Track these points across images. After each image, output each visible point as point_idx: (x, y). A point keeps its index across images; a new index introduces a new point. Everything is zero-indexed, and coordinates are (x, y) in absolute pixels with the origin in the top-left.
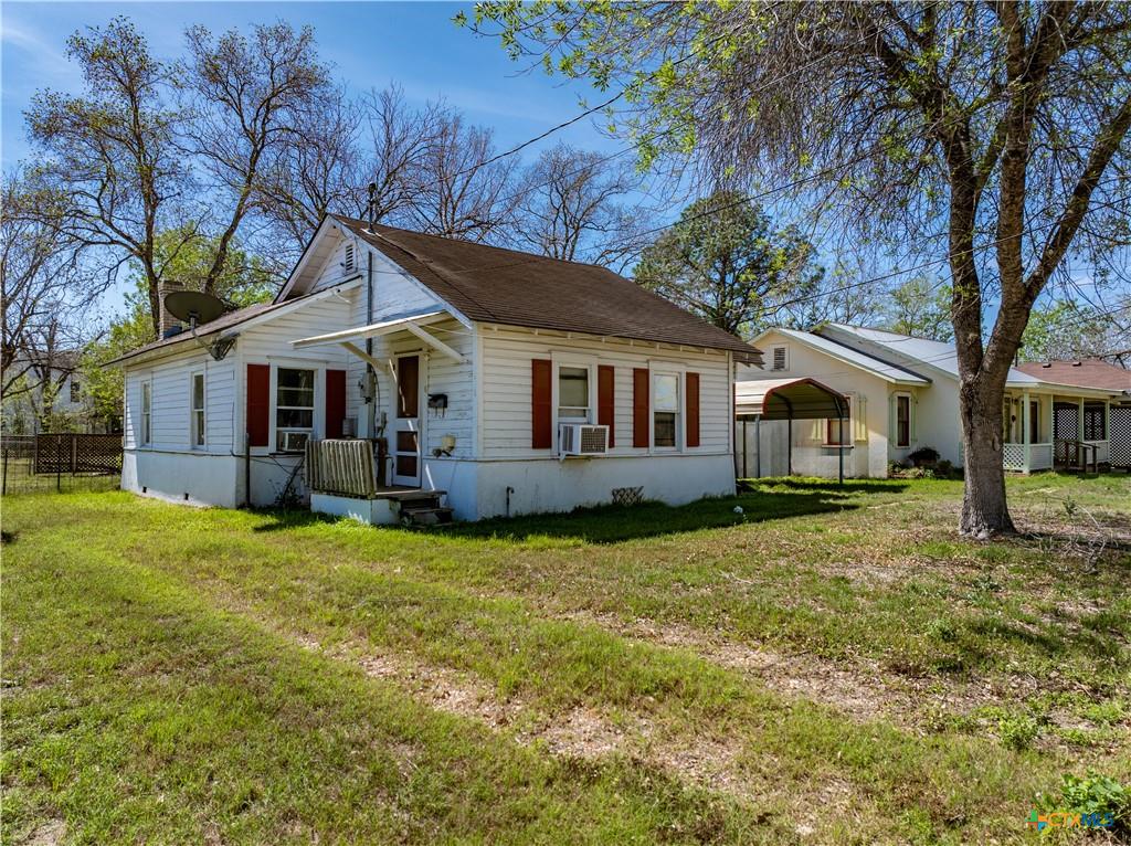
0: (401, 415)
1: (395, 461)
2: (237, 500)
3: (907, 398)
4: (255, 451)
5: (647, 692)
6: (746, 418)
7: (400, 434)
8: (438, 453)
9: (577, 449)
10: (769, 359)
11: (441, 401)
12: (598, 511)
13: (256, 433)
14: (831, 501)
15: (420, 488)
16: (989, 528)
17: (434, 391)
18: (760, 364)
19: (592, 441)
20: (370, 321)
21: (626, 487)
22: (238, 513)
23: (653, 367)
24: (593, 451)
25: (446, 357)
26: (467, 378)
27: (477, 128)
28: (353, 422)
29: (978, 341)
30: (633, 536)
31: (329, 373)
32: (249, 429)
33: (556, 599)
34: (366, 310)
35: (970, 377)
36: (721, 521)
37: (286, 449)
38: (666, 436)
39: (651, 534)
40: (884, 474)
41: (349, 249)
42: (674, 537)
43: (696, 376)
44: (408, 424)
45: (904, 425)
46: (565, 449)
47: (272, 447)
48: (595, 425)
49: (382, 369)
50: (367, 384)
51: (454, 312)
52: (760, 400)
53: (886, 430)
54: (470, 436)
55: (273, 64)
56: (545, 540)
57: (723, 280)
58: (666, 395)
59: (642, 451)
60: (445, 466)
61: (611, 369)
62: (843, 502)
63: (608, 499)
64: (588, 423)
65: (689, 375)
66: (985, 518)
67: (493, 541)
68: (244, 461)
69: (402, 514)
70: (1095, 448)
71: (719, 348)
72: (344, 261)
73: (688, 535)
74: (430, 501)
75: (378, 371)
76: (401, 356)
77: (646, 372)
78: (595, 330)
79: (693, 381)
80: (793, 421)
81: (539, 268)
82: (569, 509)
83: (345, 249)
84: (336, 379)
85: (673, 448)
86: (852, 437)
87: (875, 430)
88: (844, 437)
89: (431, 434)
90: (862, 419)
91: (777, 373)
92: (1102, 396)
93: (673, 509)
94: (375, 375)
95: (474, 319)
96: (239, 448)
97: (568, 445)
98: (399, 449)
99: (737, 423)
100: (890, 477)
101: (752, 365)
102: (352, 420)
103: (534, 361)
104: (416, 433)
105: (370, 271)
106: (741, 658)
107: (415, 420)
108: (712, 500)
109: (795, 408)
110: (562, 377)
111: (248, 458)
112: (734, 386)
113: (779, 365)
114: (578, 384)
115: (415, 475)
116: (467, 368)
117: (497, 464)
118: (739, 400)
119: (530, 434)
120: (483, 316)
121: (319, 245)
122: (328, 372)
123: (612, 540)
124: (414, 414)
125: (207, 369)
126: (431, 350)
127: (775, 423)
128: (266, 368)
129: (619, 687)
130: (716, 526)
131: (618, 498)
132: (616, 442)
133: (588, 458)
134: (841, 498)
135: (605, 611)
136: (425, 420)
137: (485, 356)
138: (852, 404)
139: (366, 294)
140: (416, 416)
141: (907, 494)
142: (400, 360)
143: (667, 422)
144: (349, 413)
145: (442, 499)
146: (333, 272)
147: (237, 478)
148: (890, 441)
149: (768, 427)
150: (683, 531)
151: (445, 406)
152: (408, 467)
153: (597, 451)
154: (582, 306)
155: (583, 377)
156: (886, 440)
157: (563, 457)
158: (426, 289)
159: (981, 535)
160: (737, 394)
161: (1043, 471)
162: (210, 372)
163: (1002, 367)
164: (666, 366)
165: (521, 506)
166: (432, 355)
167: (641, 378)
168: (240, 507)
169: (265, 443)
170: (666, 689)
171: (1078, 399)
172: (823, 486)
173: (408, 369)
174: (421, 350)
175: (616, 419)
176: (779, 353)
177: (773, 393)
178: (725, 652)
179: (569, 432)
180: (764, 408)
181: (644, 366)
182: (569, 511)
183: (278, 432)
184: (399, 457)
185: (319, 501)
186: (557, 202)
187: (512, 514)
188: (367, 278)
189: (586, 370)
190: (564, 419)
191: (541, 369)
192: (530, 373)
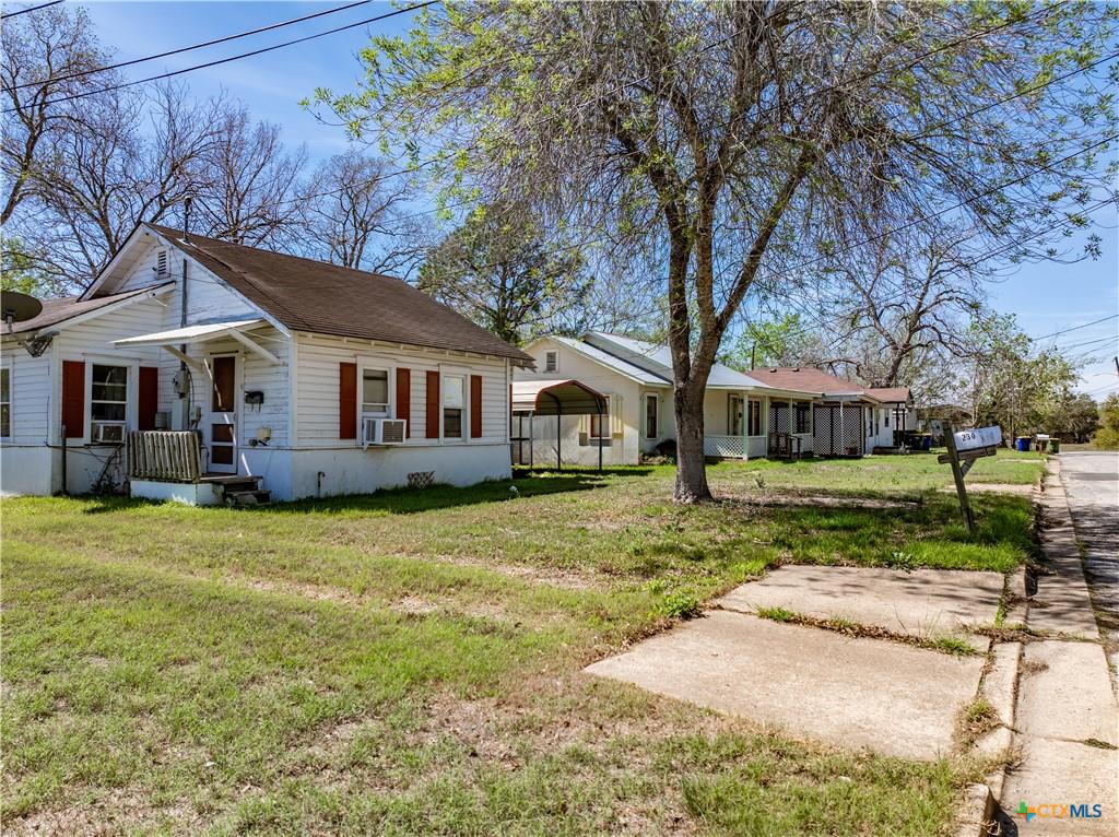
0: (216, 409)
1: (210, 451)
2: (52, 487)
3: (655, 398)
4: (71, 442)
5: (450, 586)
6: (522, 414)
7: (215, 427)
8: (254, 443)
9: (379, 439)
10: (541, 362)
11: (258, 398)
12: (397, 493)
13: (71, 424)
14: (588, 482)
15: (236, 474)
16: (693, 495)
17: (250, 388)
18: (533, 368)
19: (392, 433)
20: (184, 324)
21: (420, 472)
22: (56, 499)
23: (443, 370)
24: (391, 441)
25: (263, 359)
26: (283, 378)
27: (265, 125)
28: (167, 416)
29: (687, 358)
30: (429, 508)
31: (143, 370)
32: (65, 421)
33: (377, 548)
34: (180, 312)
35: (681, 384)
36: (499, 496)
37: (101, 440)
38: (454, 429)
39: (441, 507)
40: (636, 462)
41: (162, 256)
42: (462, 508)
43: (479, 378)
44: (223, 418)
45: (652, 419)
46: (368, 439)
47: (87, 438)
48: (394, 420)
49: (196, 368)
50: (181, 380)
51: (272, 321)
52: (533, 398)
53: (638, 425)
54: (286, 428)
55: (49, 47)
56: (357, 512)
57: (503, 284)
58: (454, 394)
59: (433, 441)
60: (262, 454)
61: (408, 371)
62: (595, 482)
63: (404, 482)
64: (387, 417)
65: (473, 377)
66: (691, 488)
67: (313, 514)
68: (60, 452)
69: (225, 496)
70: (799, 439)
71: (498, 355)
72: (156, 265)
73: (473, 506)
74: (249, 485)
75: (192, 369)
76: (217, 356)
77: (437, 374)
78: (395, 340)
79: (476, 382)
80: (562, 416)
81: (340, 279)
82: (371, 491)
83: (157, 255)
84: (149, 376)
85: (459, 439)
86: (611, 432)
87: (630, 425)
88: (603, 431)
89: (247, 426)
90: (618, 415)
91: (549, 375)
92: (806, 398)
93: (459, 489)
94: (189, 372)
95: (293, 328)
96: (54, 437)
97: (371, 435)
98: (214, 440)
99: (513, 418)
100: (640, 464)
101: (526, 369)
102: (165, 414)
103: (342, 364)
104: (232, 425)
105: (185, 278)
106: (508, 572)
107: (232, 414)
108: (492, 482)
109: (564, 405)
110: (366, 378)
111: (64, 448)
112: (511, 386)
113: (551, 368)
114: (379, 384)
115: (231, 463)
116: (282, 369)
117: (308, 453)
118: (515, 399)
119: (338, 427)
120: (298, 325)
121: (132, 249)
122: (141, 368)
123: (413, 511)
124: (230, 409)
125: (14, 363)
126: (248, 352)
127: (547, 418)
128: (82, 365)
129: (433, 584)
130: (495, 500)
131: (413, 481)
132: (412, 434)
133: (388, 447)
134: (595, 479)
135: (415, 552)
136: (240, 415)
137: (299, 360)
138: (611, 403)
139: (181, 298)
140: (232, 411)
141: (651, 476)
142: (215, 359)
143: (454, 417)
144: (161, 407)
145: (260, 483)
146: (144, 274)
147: (53, 467)
148: (641, 434)
149: (541, 422)
150: (469, 504)
151: (262, 401)
152: (224, 455)
153: (396, 441)
154: (382, 316)
155: (384, 377)
156: (637, 433)
157: (366, 446)
158: (246, 299)
159: (687, 501)
160: (514, 392)
161: (757, 458)
162: (16, 367)
163: (702, 378)
164: (455, 370)
165: (330, 488)
166: (249, 356)
167: (433, 379)
168: (56, 494)
169: (81, 435)
170: (461, 584)
171: (788, 399)
172: (583, 472)
173: (224, 369)
174: (237, 352)
175: (412, 414)
176: (551, 357)
177: (545, 393)
178: (499, 569)
179: (372, 425)
180: (537, 407)
181: (436, 369)
182: (371, 492)
183: (92, 424)
184: (214, 447)
185: (139, 487)
186: (347, 205)
187: (322, 495)
188: (181, 285)
189: (386, 372)
190: (365, 414)
191: (347, 371)
192: (338, 374)
